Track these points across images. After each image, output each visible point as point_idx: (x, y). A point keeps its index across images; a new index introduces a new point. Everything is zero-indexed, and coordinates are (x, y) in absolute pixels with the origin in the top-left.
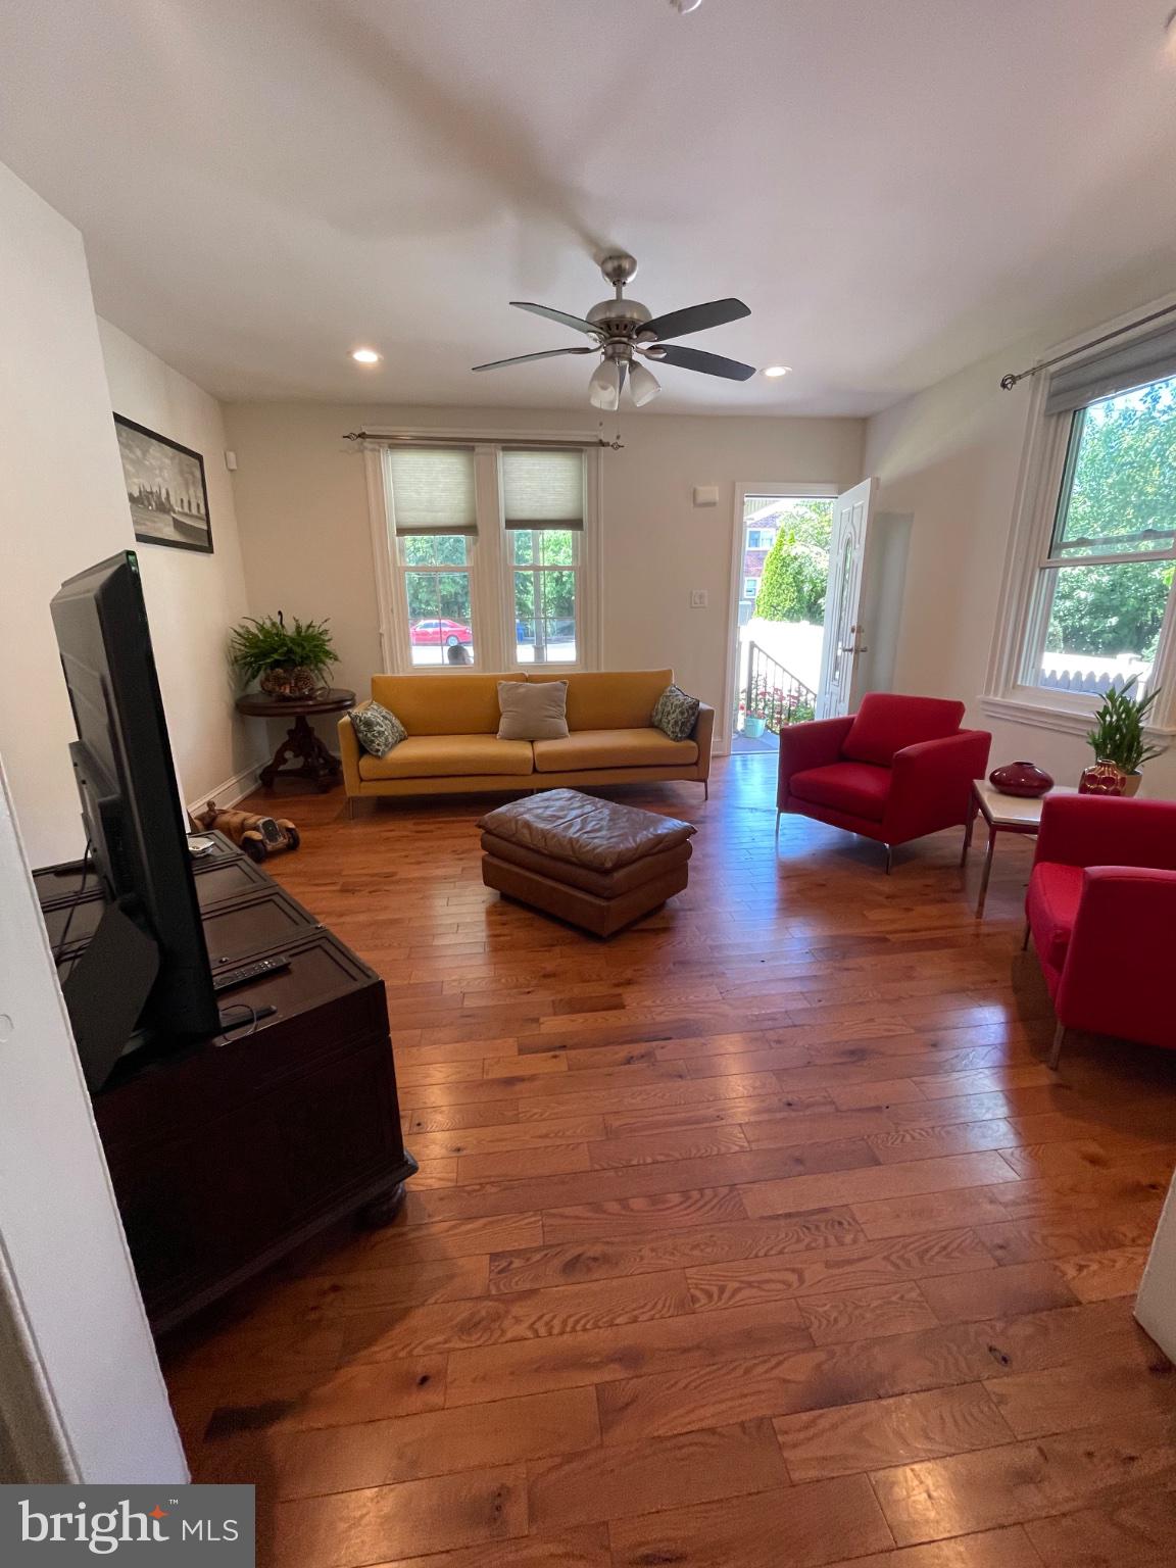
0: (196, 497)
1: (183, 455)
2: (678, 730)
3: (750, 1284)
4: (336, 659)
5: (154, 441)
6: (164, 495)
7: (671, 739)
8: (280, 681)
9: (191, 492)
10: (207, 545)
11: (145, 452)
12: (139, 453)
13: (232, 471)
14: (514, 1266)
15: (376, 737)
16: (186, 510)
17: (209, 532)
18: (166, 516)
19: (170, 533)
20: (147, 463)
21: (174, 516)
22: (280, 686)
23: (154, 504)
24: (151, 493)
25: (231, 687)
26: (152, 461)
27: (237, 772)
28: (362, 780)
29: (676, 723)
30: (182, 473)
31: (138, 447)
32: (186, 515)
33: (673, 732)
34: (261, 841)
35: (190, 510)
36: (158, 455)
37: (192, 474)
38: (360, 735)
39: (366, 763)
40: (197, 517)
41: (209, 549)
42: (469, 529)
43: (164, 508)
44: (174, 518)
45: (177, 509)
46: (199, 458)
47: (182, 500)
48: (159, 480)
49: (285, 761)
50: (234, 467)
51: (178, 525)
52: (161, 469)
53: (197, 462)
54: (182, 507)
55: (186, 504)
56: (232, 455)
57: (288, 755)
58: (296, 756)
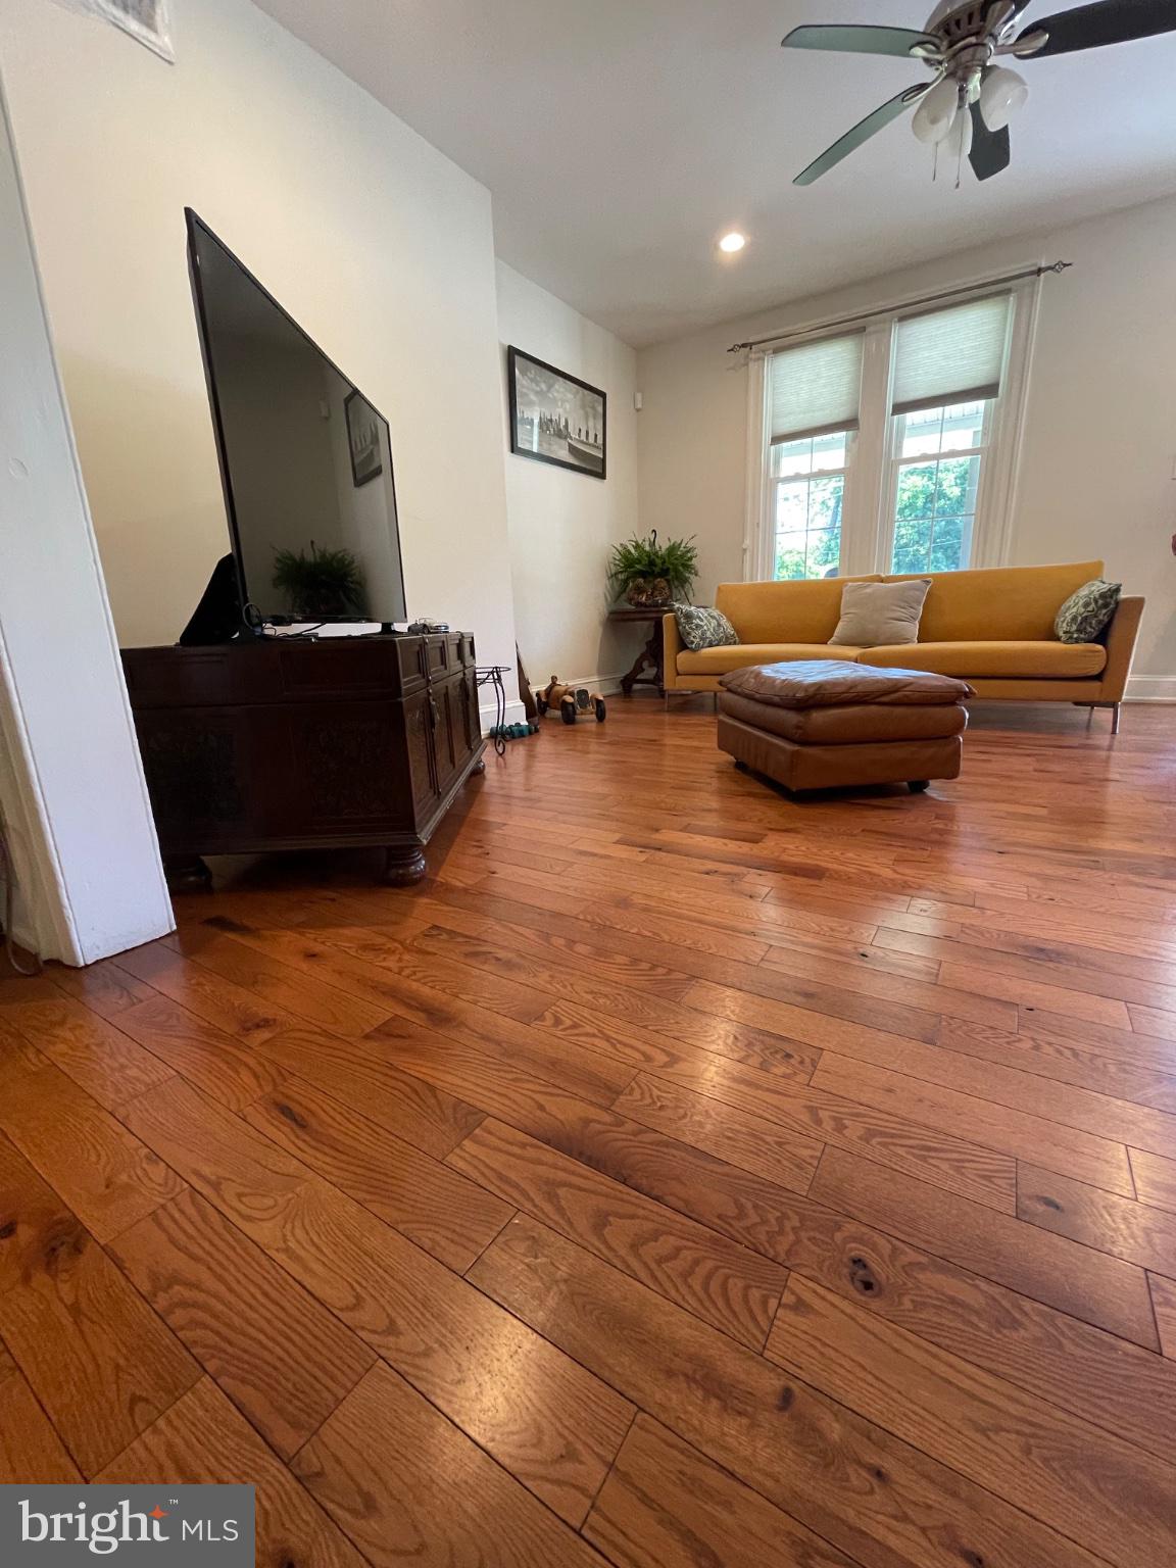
0: (595, 428)
1: (586, 392)
2: (1074, 628)
3: (608, 1039)
4: (696, 575)
5: (560, 379)
6: (563, 423)
7: (1065, 643)
8: (639, 590)
9: (591, 424)
10: (601, 471)
11: (550, 387)
12: (544, 386)
13: (638, 410)
14: (441, 937)
15: (693, 629)
16: (583, 438)
17: (604, 460)
18: (563, 442)
19: (564, 455)
20: (551, 396)
21: (572, 442)
22: (639, 594)
23: (552, 430)
24: (551, 420)
25: (606, 599)
26: (555, 394)
27: (600, 672)
28: (678, 674)
29: (1074, 619)
30: (583, 407)
31: (545, 382)
32: (582, 442)
33: (1065, 632)
34: (572, 704)
35: (587, 438)
36: (562, 390)
37: (593, 408)
38: (680, 628)
39: (682, 655)
40: (595, 447)
41: (602, 475)
42: (849, 424)
43: (561, 434)
44: (569, 444)
45: (573, 436)
46: (603, 395)
47: (580, 430)
48: (560, 410)
49: (643, 670)
50: (639, 406)
51: (573, 450)
52: (563, 401)
53: (601, 399)
54: (579, 436)
55: (583, 433)
56: (639, 396)
57: (645, 664)
58: (650, 666)
